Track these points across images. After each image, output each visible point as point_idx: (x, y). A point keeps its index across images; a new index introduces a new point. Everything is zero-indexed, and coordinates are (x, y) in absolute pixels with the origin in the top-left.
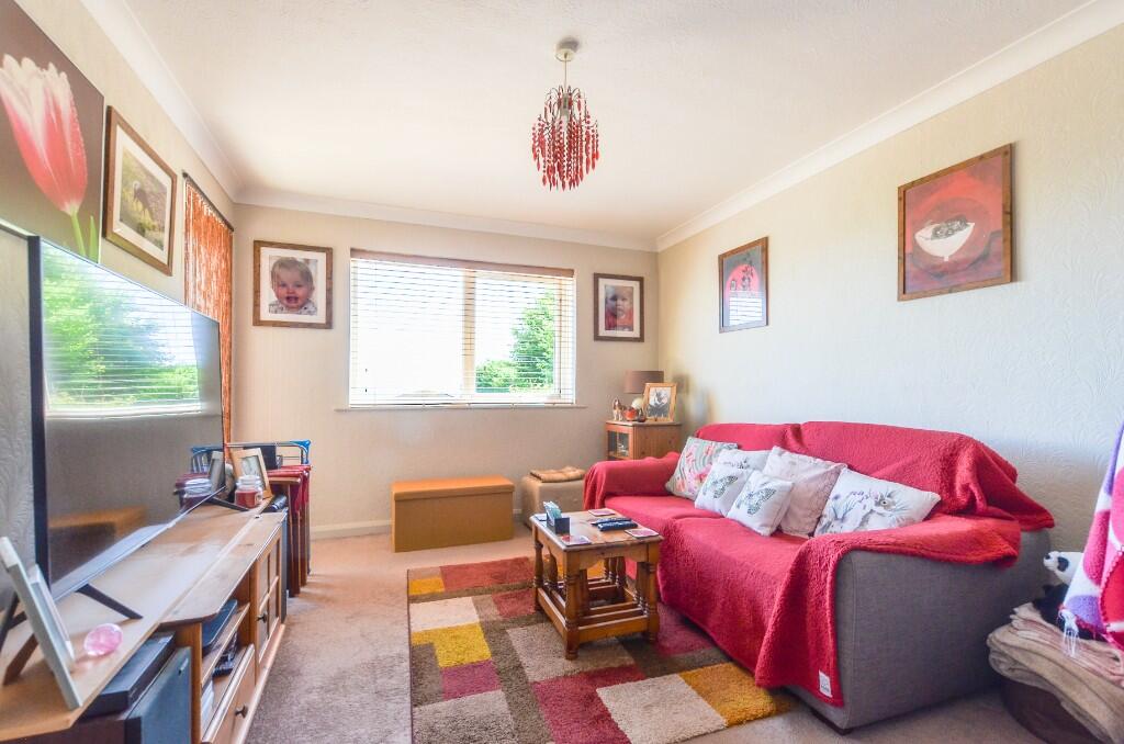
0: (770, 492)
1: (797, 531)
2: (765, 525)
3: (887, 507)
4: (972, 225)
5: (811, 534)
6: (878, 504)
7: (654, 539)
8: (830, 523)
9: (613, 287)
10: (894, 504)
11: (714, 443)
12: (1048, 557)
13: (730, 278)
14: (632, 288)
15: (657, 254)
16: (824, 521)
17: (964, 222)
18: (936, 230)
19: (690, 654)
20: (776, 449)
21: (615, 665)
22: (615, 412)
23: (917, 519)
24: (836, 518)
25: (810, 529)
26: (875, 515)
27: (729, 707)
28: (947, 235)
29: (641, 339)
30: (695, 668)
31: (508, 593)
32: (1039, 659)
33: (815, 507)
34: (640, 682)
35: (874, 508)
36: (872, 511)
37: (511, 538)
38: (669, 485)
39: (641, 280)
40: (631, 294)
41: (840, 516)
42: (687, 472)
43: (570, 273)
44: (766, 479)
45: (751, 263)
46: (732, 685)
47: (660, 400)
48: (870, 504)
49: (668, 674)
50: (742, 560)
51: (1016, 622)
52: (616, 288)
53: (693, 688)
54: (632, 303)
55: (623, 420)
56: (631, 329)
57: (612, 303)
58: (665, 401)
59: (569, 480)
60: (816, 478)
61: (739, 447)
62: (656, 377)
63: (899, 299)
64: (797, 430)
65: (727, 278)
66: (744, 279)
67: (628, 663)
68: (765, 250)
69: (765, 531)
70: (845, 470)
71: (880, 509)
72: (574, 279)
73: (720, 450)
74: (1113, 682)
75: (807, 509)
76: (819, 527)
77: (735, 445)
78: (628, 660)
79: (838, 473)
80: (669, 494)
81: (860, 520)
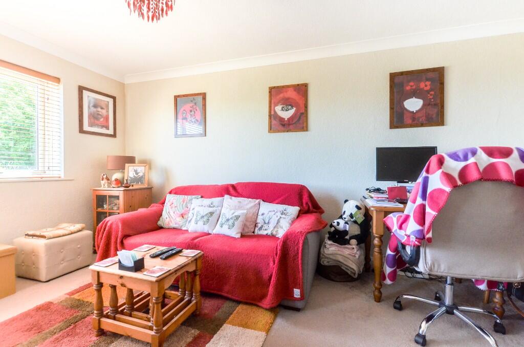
0: (237, 217)
1: (248, 232)
2: (237, 233)
3: (286, 215)
4: (295, 109)
5: (254, 232)
6: (282, 214)
7: (199, 255)
8: (262, 226)
9: (94, 98)
10: (288, 213)
11: (186, 197)
12: (334, 222)
13: (182, 109)
14: (108, 102)
15: (124, 84)
16: (259, 225)
17: (292, 107)
18: (283, 107)
19: (220, 310)
20: (227, 196)
21: (190, 340)
22: (103, 182)
23: (296, 218)
24: (265, 223)
25: (252, 230)
26: (282, 219)
27: (260, 325)
28: (286, 111)
29: (114, 136)
30: (229, 316)
31: (56, 336)
32: (338, 256)
33: (254, 220)
34: (212, 340)
35: (281, 216)
36: (281, 217)
37: (15, 292)
38: (160, 223)
39: (114, 98)
40: (107, 106)
41: (267, 222)
42: (172, 213)
43: (57, 80)
44: (232, 211)
45: (195, 104)
46: (252, 315)
47: (137, 173)
48: (279, 214)
49: (221, 327)
50: (247, 252)
51: (327, 246)
52: (96, 99)
53: (239, 326)
54: (108, 111)
55: (109, 187)
56: (107, 128)
57: (93, 109)
58: (141, 174)
59: (72, 233)
60: (251, 208)
61: (202, 197)
62: (131, 160)
63: (269, 132)
64: (233, 187)
65: (180, 109)
66: (191, 111)
67: (196, 334)
68: (204, 99)
69: (238, 236)
70: (262, 202)
71: (283, 216)
72: (61, 86)
73: (192, 199)
74: (353, 256)
75: (250, 222)
76: (257, 229)
77: (200, 196)
78: (194, 332)
79: (259, 204)
80: (161, 228)
81: (276, 222)
